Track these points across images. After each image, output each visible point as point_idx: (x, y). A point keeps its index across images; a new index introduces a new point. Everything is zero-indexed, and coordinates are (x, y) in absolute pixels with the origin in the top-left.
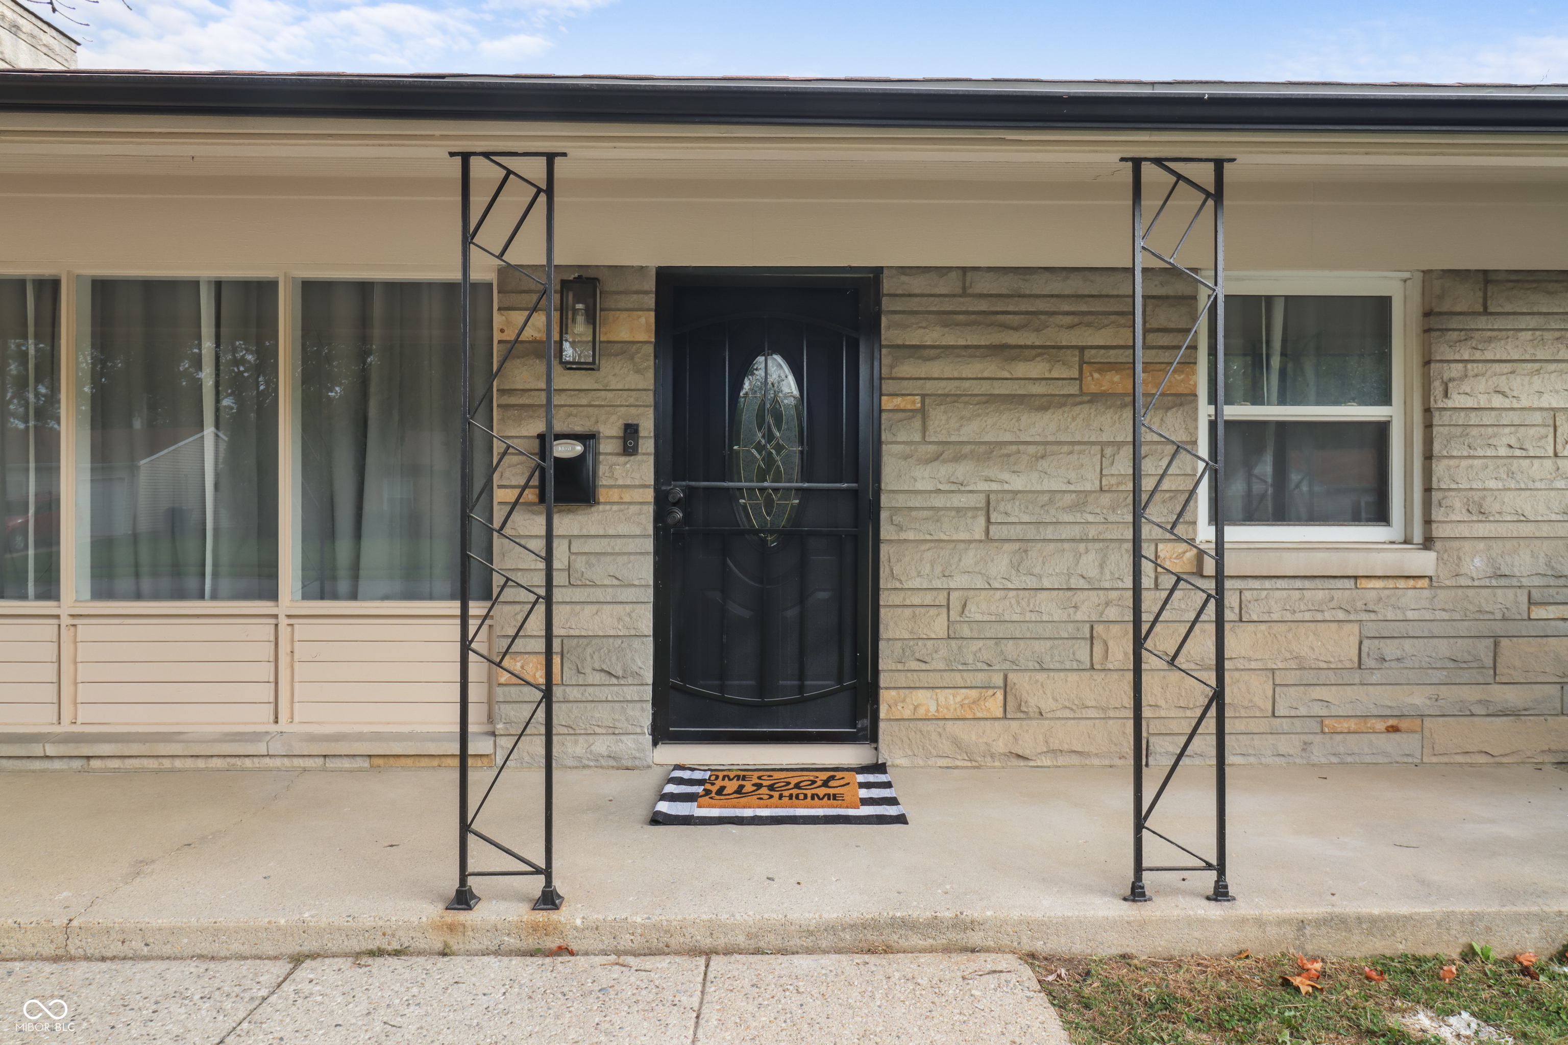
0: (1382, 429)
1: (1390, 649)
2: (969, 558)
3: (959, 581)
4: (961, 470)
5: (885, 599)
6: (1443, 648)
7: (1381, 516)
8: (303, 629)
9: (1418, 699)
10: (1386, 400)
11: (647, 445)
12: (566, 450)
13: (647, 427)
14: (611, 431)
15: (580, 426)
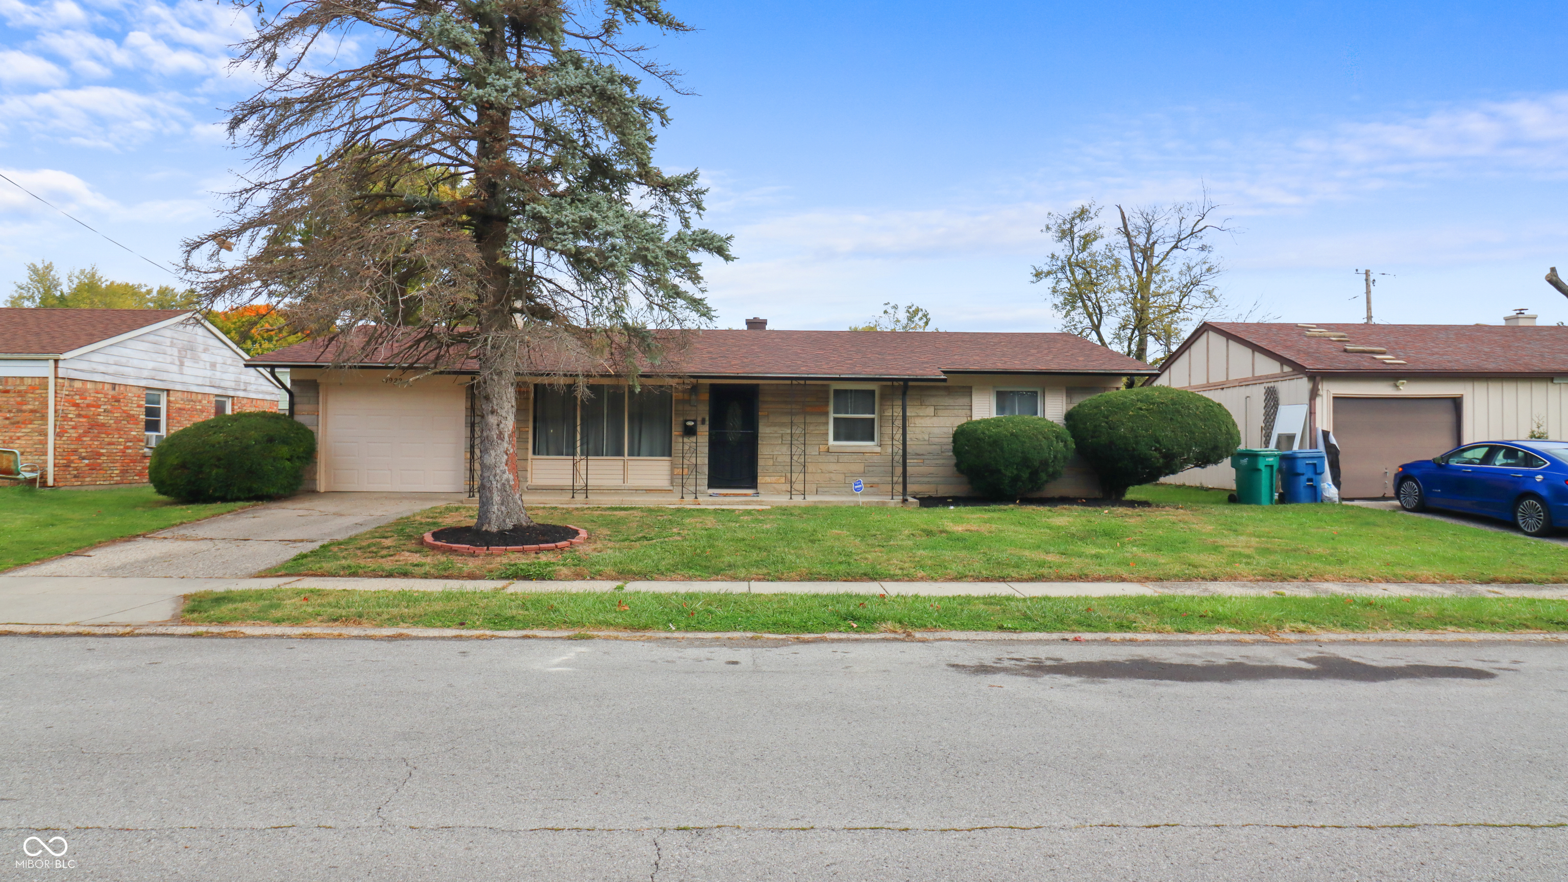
0: (873, 420)
1: (871, 469)
2: (778, 448)
3: (776, 453)
4: (776, 429)
5: (759, 456)
6: (883, 469)
7: (872, 439)
8: (630, 463)
9: (876, 480)
10: (873, 413)
11: (707, 423)
12: (690, 424)
13: (707, 419)
14: (699, 419)
15: (693, 418)
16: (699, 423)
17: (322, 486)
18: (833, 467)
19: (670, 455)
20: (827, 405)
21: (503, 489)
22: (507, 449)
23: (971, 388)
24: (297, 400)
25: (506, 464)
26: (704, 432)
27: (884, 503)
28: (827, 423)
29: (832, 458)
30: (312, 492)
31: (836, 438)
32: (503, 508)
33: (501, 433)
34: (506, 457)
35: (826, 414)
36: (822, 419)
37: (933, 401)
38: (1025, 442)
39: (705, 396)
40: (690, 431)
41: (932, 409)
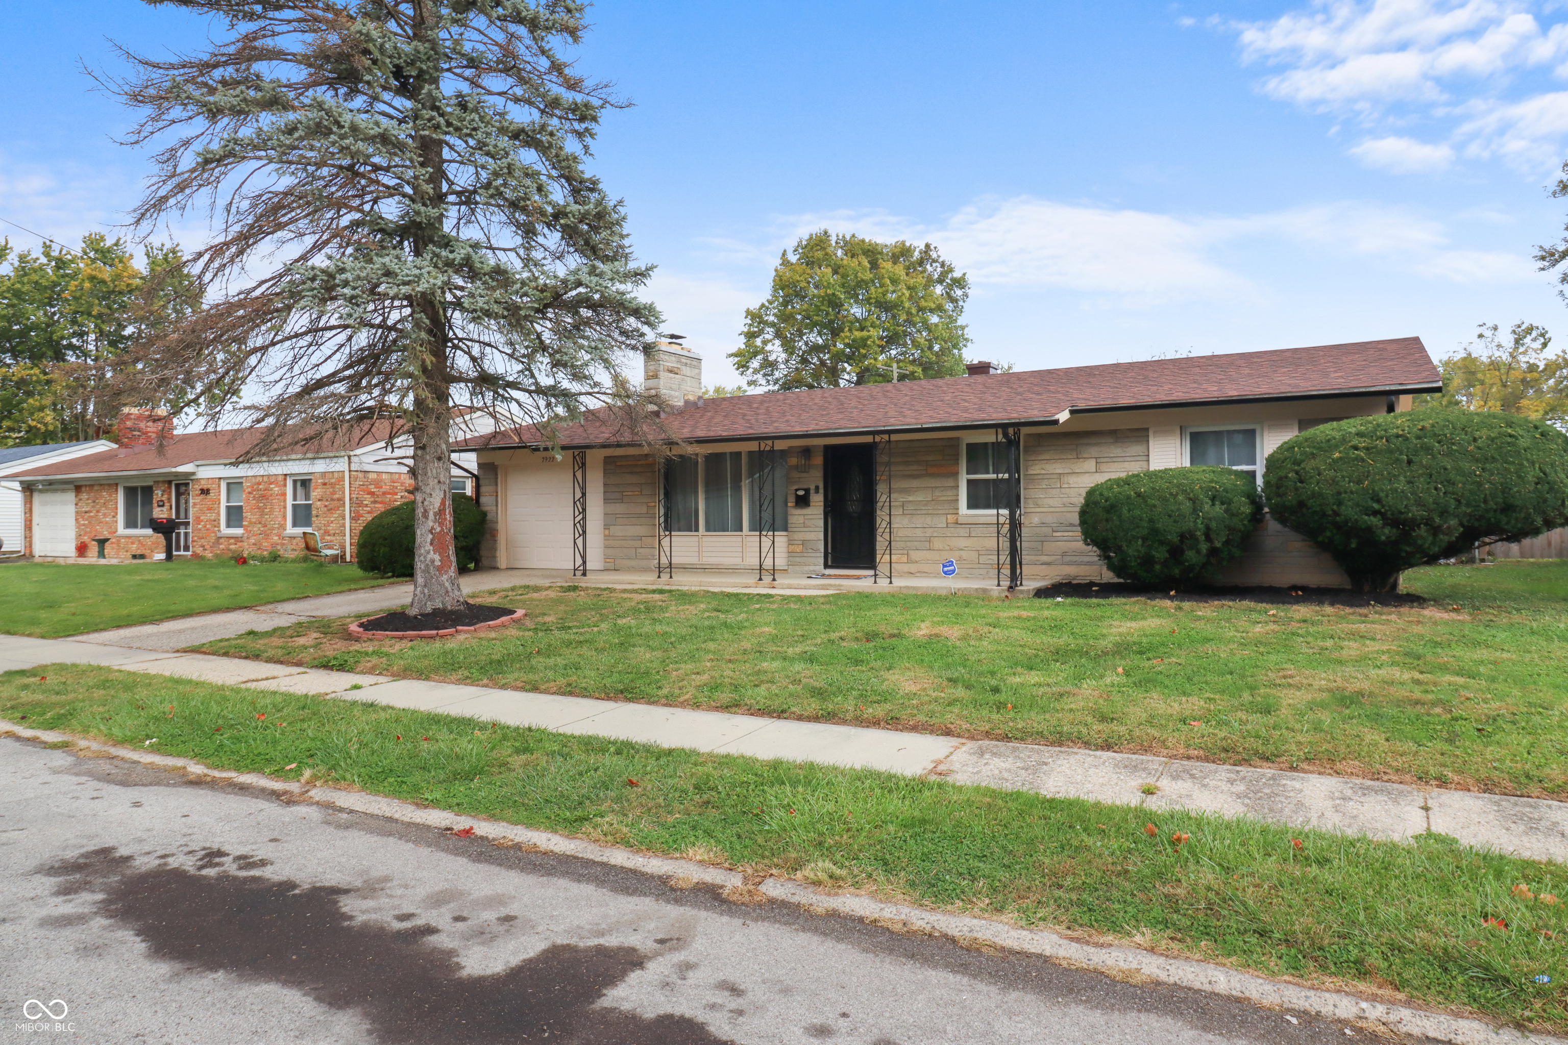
2: (898, 519)
3: (896, 525)
4: (896, 495)
8: (748, 539)
11: (821, 491)
12: (801, 493)
13: (821, 486)
14: (812, 487)
15: (805, 487)
16: (812, 491)
17: (502, 562)
18: (962, 543)
19: (786, 530)
20: (956, 461)
21: (427, 571)
22: (432, 528)
23: (1147, 430)
24: (481, 482)
25: (431, 544)
26: (818, 500)
27: (985, 591)
28: (957, 487)
29: (963, 532)
30: (494, 568)
31: (970, 506)
32: (426, 591)
33: (426, 511)
34: (431, 536)
35: (955, 475)
36: (950, 482)
37: (1094, 451)
38: (1155, 506)
39: (818, 460)
40: (803, 501)
41: (1092, 463)
